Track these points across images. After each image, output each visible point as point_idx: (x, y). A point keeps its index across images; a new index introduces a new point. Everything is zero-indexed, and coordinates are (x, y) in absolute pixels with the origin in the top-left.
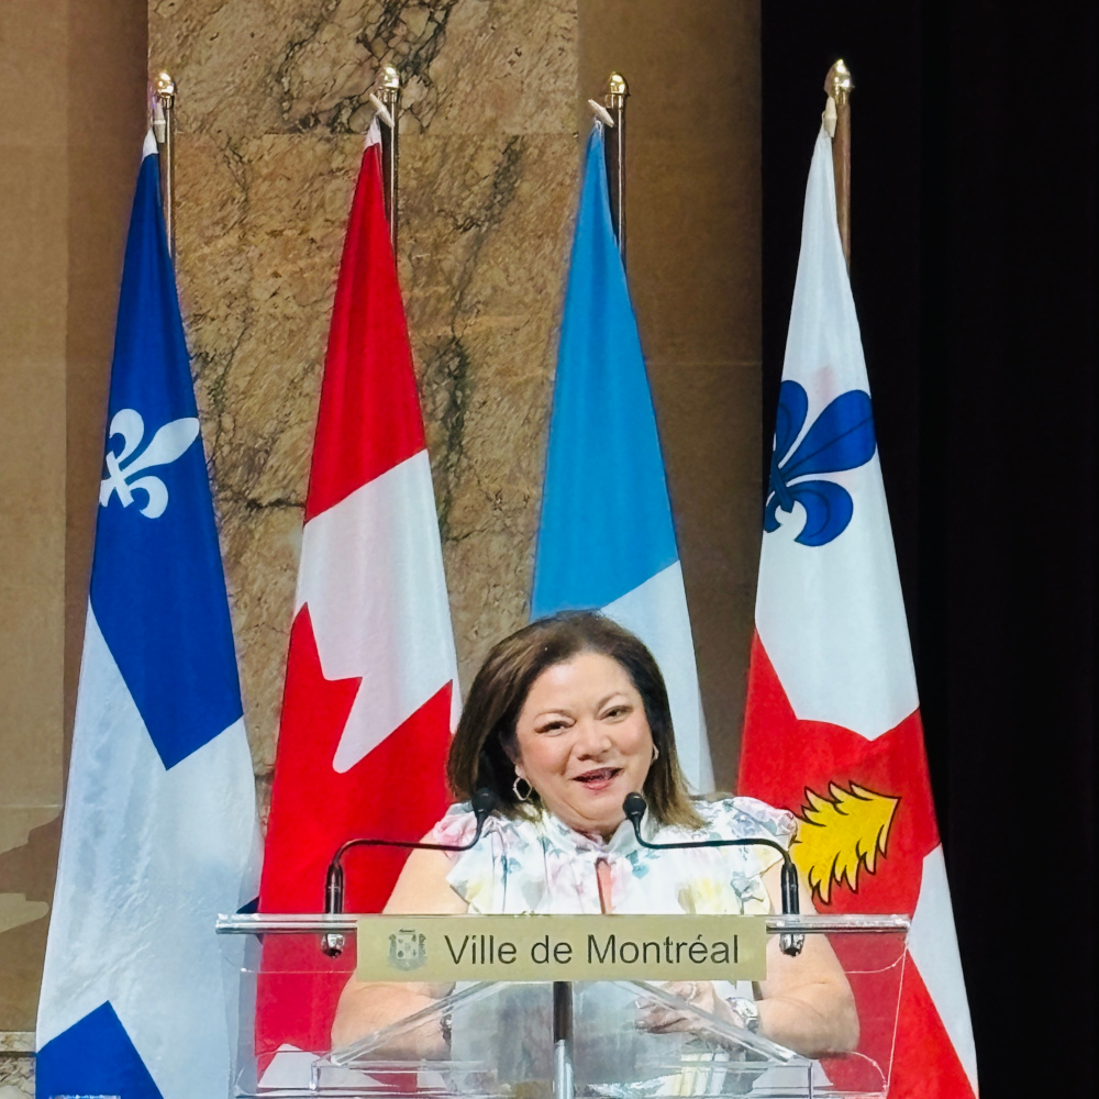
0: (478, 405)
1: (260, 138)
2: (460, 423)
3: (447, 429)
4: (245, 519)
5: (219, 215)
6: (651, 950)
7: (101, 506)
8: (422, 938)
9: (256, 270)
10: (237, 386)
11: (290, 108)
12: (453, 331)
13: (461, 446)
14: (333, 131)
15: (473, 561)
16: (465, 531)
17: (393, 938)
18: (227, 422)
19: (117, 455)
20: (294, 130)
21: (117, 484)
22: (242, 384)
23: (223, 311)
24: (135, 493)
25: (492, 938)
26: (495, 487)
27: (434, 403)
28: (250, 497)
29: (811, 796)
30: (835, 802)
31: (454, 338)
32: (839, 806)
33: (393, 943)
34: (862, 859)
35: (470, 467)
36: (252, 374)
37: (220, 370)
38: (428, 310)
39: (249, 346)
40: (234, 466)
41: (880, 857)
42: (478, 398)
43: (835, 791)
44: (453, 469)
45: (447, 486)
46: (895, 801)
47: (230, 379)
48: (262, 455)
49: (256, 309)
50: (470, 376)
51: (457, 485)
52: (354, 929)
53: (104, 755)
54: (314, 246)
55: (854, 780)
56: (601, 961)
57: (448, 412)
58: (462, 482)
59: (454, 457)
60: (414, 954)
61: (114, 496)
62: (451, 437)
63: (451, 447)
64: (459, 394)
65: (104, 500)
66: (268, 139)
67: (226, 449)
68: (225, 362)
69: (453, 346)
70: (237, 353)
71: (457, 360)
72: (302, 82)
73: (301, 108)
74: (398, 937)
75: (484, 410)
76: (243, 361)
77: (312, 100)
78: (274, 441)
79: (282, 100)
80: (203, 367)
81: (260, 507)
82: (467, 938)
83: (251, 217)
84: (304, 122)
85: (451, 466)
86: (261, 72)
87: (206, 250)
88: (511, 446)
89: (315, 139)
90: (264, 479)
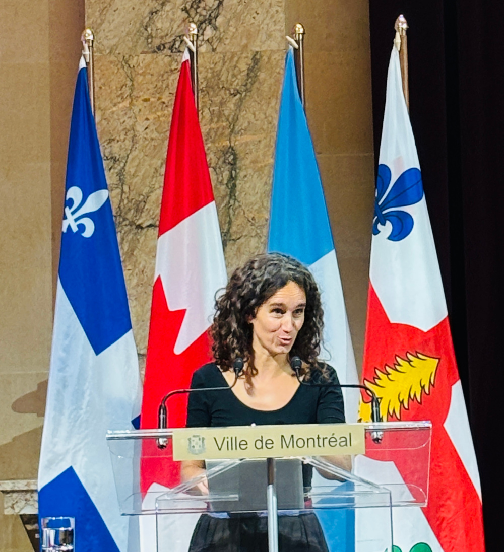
0: (242, 177)
1: (138, 56)
2: (235, 186)
3: (229, 189)
4: (135, 234)
5: (120, 92)
6: (311, 441)
7: (63, 233)
8: (203, 439)
9: (138, 117)
10: (130, 172)
11: (152, 41)
12: (230, 142)
13: (235, 196)
14: (172, 52)
15: (242, 251)
16: (238, 236)
17: (189, 439)
18: (126, 189)
19: (70, 208)
20: (154, 52)
21: (70, 222)
22: (132, 171)
23: (122, 137)
24: (79, 226)
25: (236, 438)
26: (252, 215)
27: (222, 176)
28: (137, 223)
29: (398, 359)
30: (409, 361)
31: (231, 146)
32: (411, 363)
33: (190, 442)
34: (423, 388)
35: (240, 206)
36: (137, 166)
37: (122, 165)
38: (218, 133)
39: (135, 153)
40: (130, 210)
41: (431, 387)
42: (242, 174)
43: (409, 356)
44: (231, 207)
45: (229, 215)
46: (437, 360)
47: (126, 168)
48: (143, 204)
49: (138, 135)
50: (238, 164)
51: (234, 215)
52: (171, 436)
53: (67, 350)
54: (164, 105)
55: (418, 351)
56: (288, 447)
57: (229, 181)
58: (236, 213)
59: (232, 202)
60: (200, 446)
61: (69, 227)
62: (231, 192)
63: (231, 198)
64: (233, 172)
65: (64, 229)
66: (142, 56)
67: (126, 202)
68: (124, 161)
69: (230, 150)
70: (130, 156)
71: (232, 157)
72: (157, 30)
73: (157, 42)
74: (193, 438)
75: (246, 179)
76: (133, 159)
77: (162, 38)
78: (148, 197)
79: (147, 39)
80: (114, 163)
81: (142, 228)
82: (224, 438)
83: (135, 93)
84: (159, 48)
85: (231, 206)
86: (138, 25)
87: (114, 109)
88: (259, 195)
89: (163, 56)
90: (143, 214)
